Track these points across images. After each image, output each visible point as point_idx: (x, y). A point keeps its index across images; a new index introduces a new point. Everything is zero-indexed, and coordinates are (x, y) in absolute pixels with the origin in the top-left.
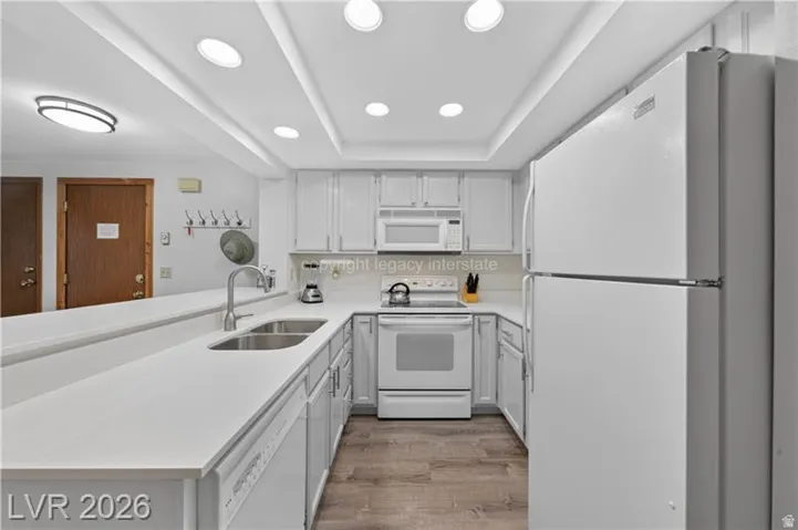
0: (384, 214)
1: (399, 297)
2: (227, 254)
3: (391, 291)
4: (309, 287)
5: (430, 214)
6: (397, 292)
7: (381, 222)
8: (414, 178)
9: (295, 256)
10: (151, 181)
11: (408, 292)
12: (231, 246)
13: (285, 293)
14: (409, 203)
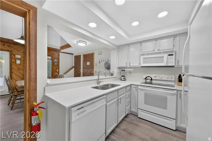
0: (143, 55)
1: (148, 81)
2: (105, 67)
3: (146, 79)
4: (122, 76)
5: (160, 53)
6: (148, 79)
7: (142, 57)
8: (154, 42)
9: (119, 68)
10: (94, 53)
11: (152, 79)
12: (106, 66)
13: (116, 77)
14: (152, 51)
